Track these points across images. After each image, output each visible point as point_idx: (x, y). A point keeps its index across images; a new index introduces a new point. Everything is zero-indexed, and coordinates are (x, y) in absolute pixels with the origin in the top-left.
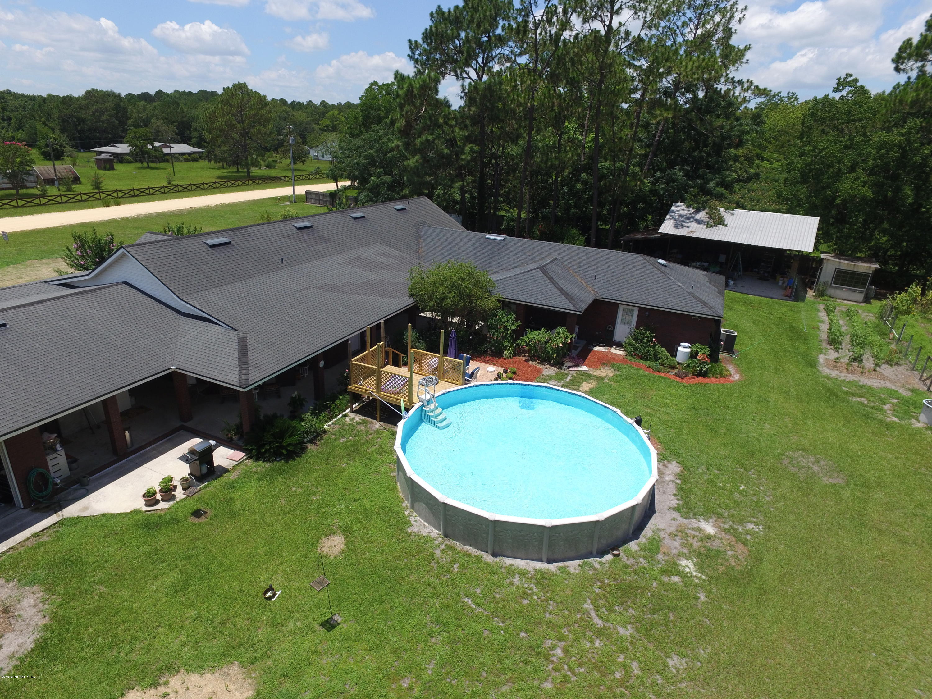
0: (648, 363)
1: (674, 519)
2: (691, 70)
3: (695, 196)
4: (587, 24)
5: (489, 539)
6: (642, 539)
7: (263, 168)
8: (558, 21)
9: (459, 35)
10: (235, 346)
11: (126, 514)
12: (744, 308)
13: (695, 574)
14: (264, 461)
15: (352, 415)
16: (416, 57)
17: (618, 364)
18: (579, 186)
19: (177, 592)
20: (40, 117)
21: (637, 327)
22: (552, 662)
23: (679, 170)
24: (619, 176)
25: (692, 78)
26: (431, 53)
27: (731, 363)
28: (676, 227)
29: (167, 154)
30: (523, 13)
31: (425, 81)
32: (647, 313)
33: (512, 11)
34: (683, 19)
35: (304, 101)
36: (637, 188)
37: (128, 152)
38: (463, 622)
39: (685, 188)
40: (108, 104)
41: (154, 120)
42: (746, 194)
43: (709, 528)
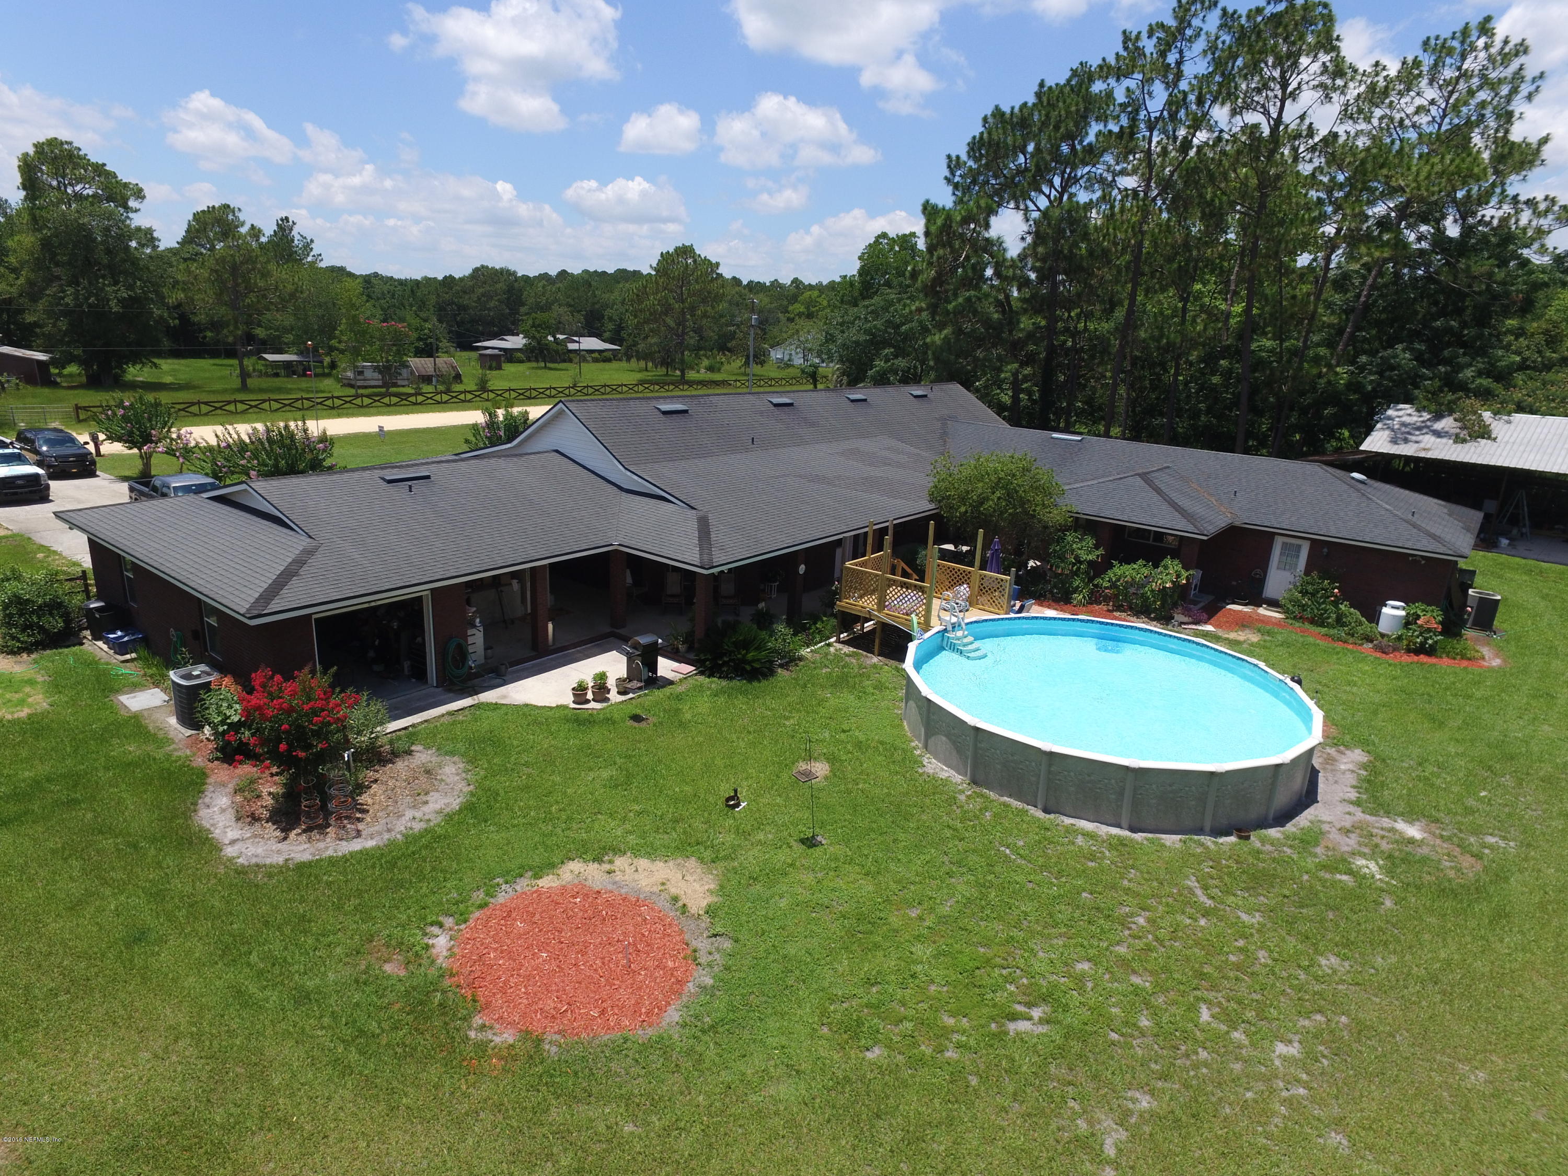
0: (1324, 630)
1: (1349, 813)
2: (1428, 177)
3: (1433, 394)
4: (1238, 117)
5: (1041, 787)
6: (1290, 827)
7: (703, 371)
8: (1187, 115)
9: (1025, 146)
10: (692, 527)
11: (551, 708)
12: (1525, 578)
13: (1378, 877)
14: (720, 678)
15: (839, 646)
16: (957, 179)
17: (1268, 628)
18: (1216, 380)
19: (616, 786)
20: (411, 306)
21: (1307, 572)
22: (1129, 929)
23: (1404, 350)
24: (1289, 361)
25: (1427, 190)
26: (979, 173)
27: (1488, 644)
28: (1394, 441)
29: (571, 351)
30: (1129, 109)
31: (969, 211)
32: (1325, 550)
33: (1112, 108)
34: (1418, 101)
35: (767, 279)
36: (1323, 381)
37: (520, 346)
38: (997, 869)
39: (1415, 380)
40: (498, 286)
41: (555, 307)
42: (1537, 389)
43: (1413, 832)
